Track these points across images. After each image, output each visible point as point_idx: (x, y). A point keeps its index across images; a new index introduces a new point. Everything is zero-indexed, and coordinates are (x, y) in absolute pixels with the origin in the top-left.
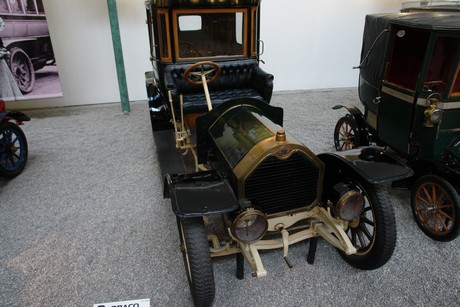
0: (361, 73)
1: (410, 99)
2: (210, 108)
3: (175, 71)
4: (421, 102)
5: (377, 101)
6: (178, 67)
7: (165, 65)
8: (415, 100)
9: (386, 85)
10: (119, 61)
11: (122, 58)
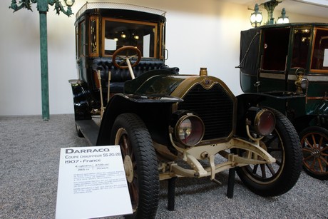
0: (241, 70)
1: (282, 77)
2: (134, 78)
3: (101, 63)
4: (291, 77)
5: (257, 84)
6: (104, 60)
7: (93, 59)
8: (287, 77)
9: (262, 72)
10: (45, 76)
11: (47, 73)
